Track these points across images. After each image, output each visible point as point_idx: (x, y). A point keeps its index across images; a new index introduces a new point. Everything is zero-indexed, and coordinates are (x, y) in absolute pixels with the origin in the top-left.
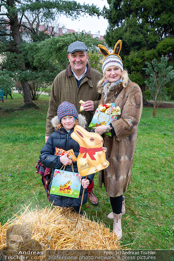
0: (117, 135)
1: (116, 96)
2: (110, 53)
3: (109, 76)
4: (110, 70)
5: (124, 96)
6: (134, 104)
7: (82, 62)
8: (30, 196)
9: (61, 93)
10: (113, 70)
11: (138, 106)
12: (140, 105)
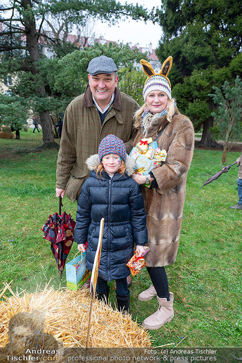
0: (160, 187)
1: (160, 133)
2: (156, 73)
3: (151, 104)
4: (152, 95)
5: (170, 133)
6: (184, 145)
8: (36, 271)
10: (156, 96)
11: (188, 146)
12: (190, 145)
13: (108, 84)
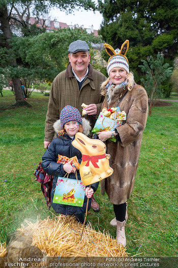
0: (122, 141)
1: (121, 99)
2: (117, 53)
3: (114, 78)
4: (114, 71)
5: (130, 100)
6: (140, 108)
7: (83, 63)
9: (61, 96)
10: (118, 72)
11: (144, 110)
12: (146, 109)
13: (84, 59)
